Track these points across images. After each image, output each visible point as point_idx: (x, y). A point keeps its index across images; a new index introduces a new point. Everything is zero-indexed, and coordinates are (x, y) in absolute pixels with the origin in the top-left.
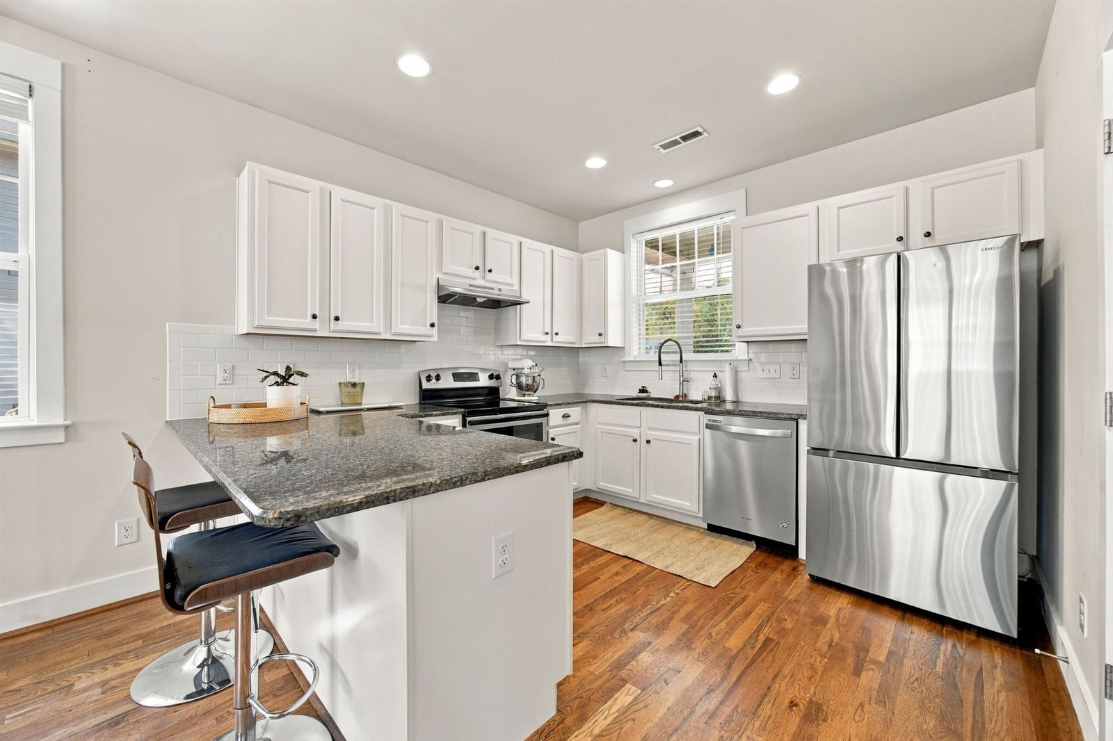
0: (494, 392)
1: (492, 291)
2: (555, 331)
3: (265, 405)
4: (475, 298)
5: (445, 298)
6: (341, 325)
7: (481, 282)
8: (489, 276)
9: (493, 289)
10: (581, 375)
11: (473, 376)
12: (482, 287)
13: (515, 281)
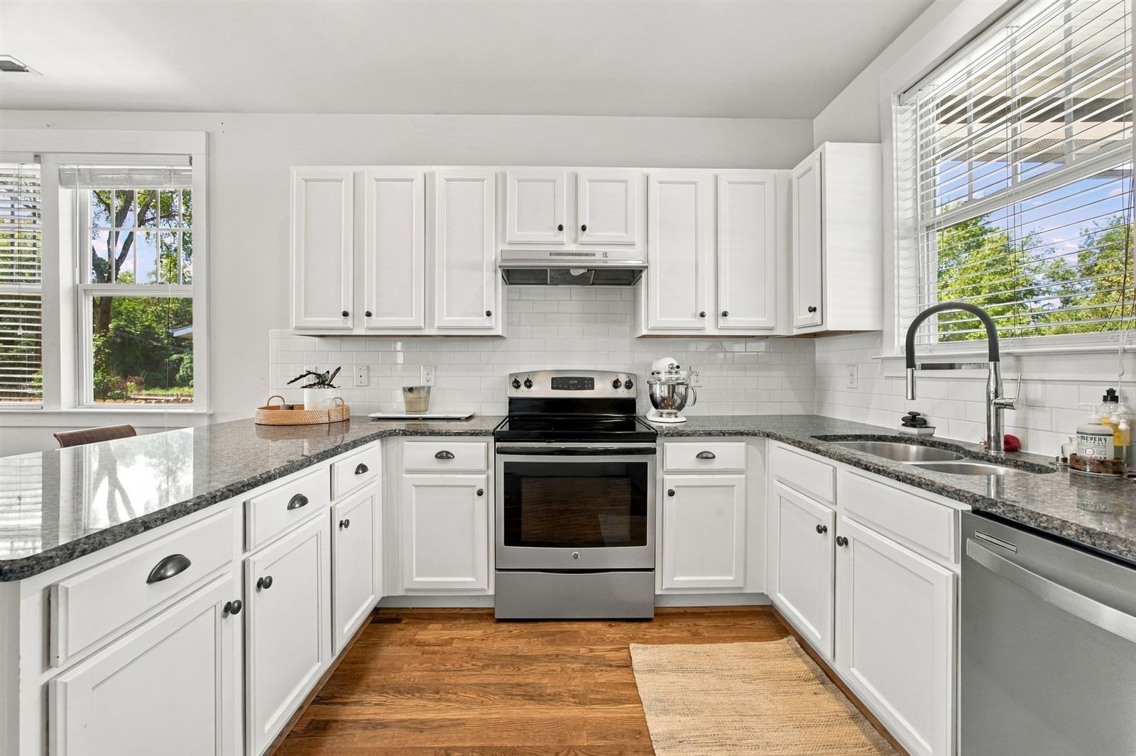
0: (627, 406)
1: (593, 258)
2: (721, 310)
3: (302, 407)
4: (569, 270)
5: (515, 276)
6: (375, 321)
7: (572, 248)
8: (584, 237)
9: (594, 255)
10: (816, 384)
11: (587, 383)
12: (573, 254)
13: (638, 238)
